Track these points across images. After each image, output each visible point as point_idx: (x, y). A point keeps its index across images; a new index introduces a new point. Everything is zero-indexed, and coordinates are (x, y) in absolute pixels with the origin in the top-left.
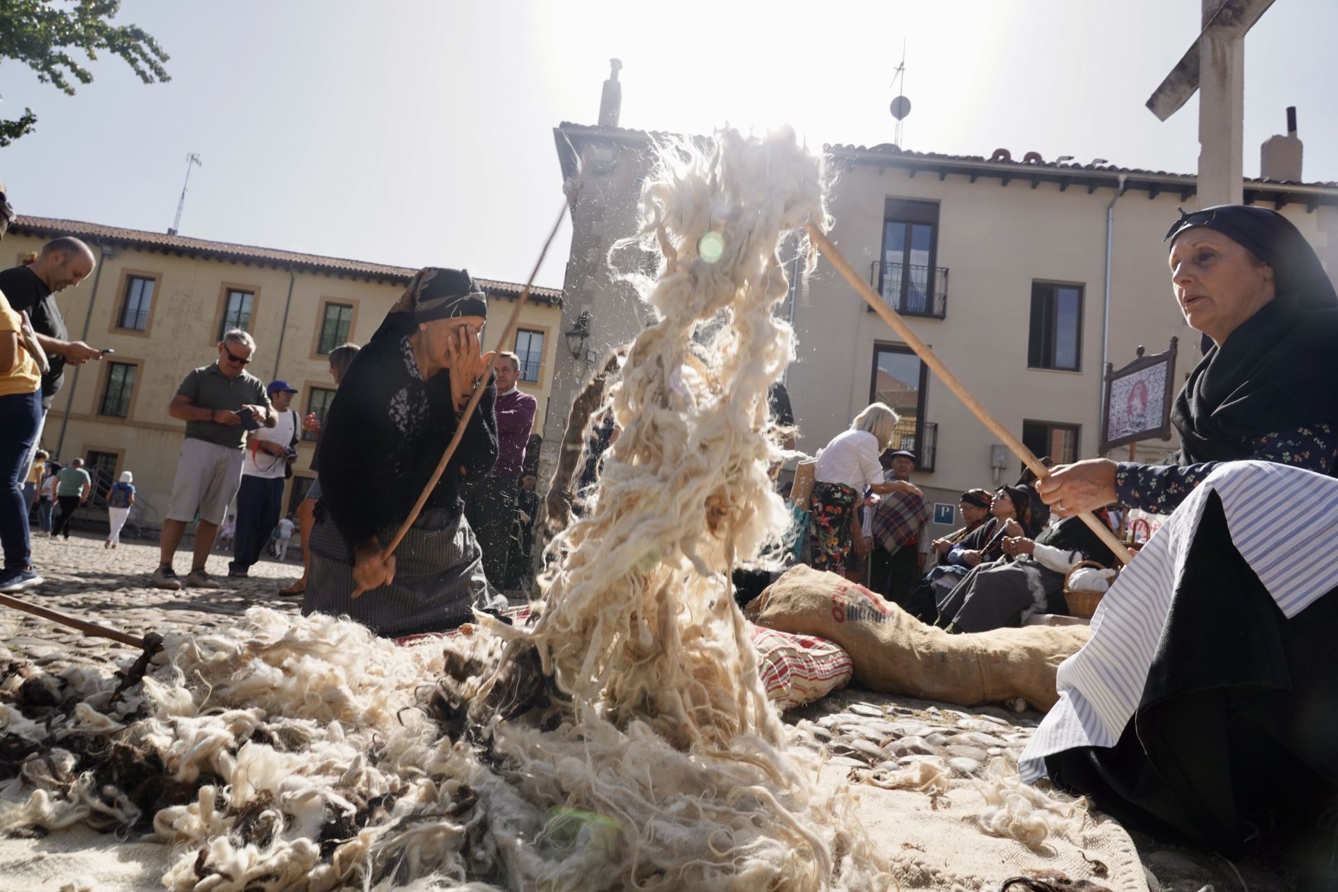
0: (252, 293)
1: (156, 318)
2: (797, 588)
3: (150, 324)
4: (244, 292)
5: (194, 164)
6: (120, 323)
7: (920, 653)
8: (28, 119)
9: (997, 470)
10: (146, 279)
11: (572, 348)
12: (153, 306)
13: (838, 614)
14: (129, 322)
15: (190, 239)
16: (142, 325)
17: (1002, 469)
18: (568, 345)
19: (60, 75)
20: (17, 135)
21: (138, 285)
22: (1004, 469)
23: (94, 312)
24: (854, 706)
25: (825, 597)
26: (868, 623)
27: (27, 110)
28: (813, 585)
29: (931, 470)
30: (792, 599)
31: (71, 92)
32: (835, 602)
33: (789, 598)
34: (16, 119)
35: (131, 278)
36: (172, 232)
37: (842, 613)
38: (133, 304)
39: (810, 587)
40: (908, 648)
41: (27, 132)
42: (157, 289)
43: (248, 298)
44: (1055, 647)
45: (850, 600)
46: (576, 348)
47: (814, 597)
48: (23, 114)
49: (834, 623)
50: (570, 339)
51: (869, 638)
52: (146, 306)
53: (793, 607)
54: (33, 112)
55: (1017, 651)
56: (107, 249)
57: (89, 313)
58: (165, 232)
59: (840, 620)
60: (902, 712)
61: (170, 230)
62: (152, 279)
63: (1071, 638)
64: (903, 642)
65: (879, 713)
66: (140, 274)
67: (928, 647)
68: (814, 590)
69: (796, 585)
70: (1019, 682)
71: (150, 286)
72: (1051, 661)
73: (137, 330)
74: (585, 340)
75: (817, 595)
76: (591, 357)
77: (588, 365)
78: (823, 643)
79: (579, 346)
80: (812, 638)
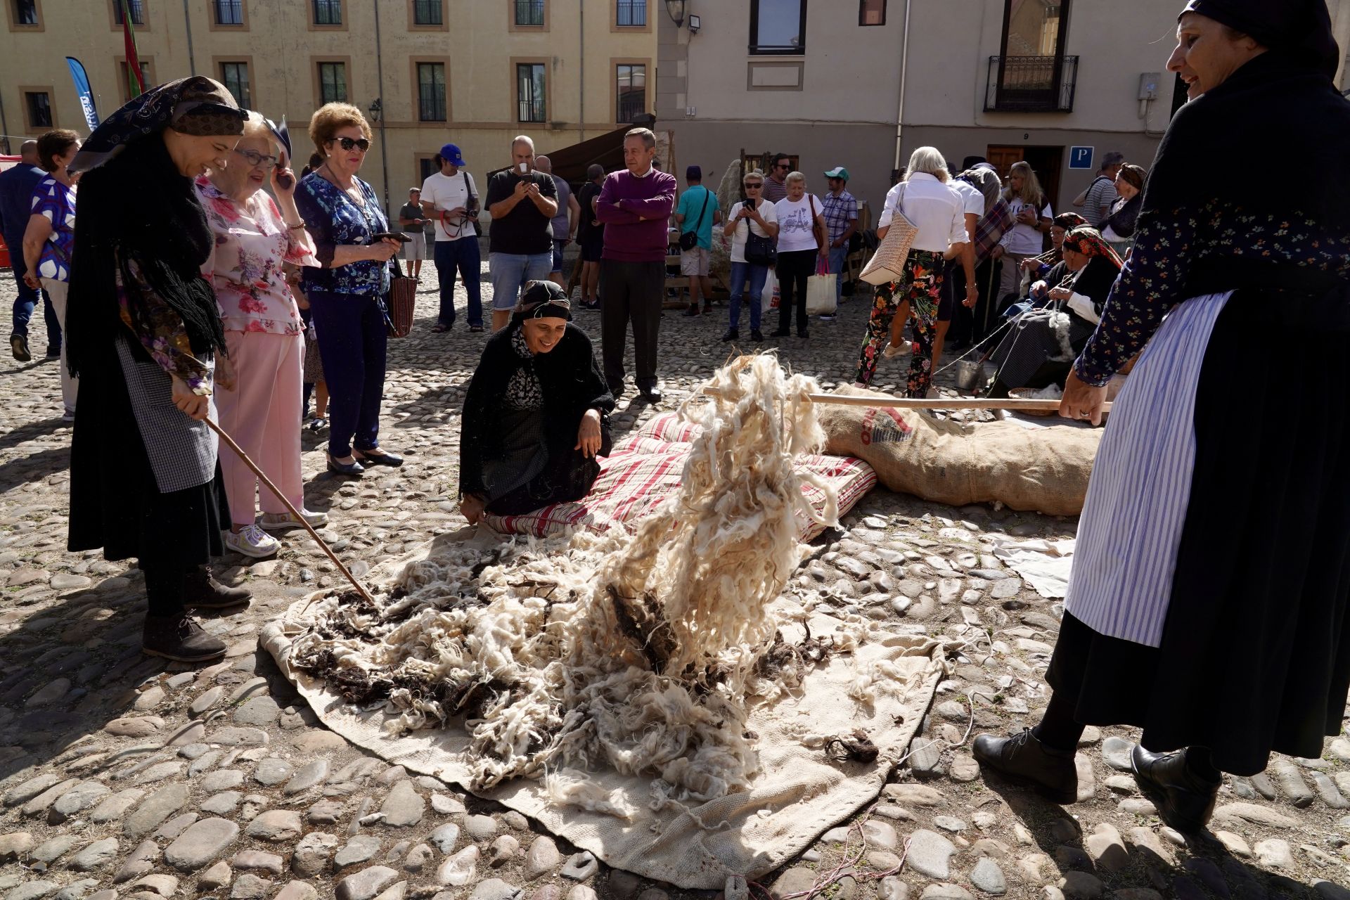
1: (250, 8)
2: (837, 413)
3: (246, 16)
6: (219, 20)
7: (927, 467)
9: (1144, 103)
11: (673, 14)
13: (866, 438)
14: (226, 17)
16: (239, 18)
17: (1150, 100)
18: (669, 11)
22: (1153, 100)
23: (190, 12)
24: (868, 520)
25: (856, 423)
26: (888, 443)
28: (849, 410)
29: (1069, 110)
30: (833, 423)
32: (864, 427)
33: (830, 421)
37: (869, 436)
39: (847, 412)
40: (916, 464)
44: (1031, 460)
45: (878, 423)
46: (678, 13)
47: (849, 421)
49: (862, 446)
51: (888, 456)
55: (1001, 465)
57: (186, 13)
59: (867, 443)
60: (902, 522)
63: (1048, 449)
64: (914, 461)
65: (884, 525)
67: (933, 462)
70: (997, 490)
72: (1025, 474)
75: (851, 419)
76: (695, 23)
77: (694, 31)
78: (851, 467)
79: (680, 10)
80: (843, 460)
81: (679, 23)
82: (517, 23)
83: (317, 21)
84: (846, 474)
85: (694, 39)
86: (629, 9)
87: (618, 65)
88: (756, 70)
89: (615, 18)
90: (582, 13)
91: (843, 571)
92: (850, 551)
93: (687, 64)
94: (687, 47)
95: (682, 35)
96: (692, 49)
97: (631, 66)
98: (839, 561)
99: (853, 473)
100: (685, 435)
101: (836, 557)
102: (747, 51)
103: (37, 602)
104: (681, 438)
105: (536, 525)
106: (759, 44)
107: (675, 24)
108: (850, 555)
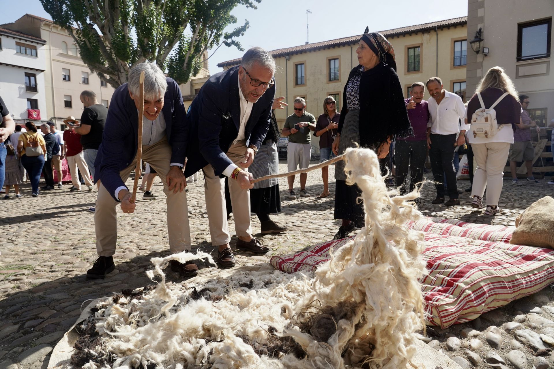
0: (338, 59)
1: (307, 78)
2: (537, 215)
3: (306, 81)
4: (335, 59)
5: (309, 13)
6: (297, 83)
8: (247, 23)
10: (301, 64)
11: (474, 49)
12: (305, 74)
14: (299, 82)
15: (313, 44)
16: (303, 82)
18: (472, 48)
19: (252, 3)
20: (245, 30)
21: (299, 67)
27: (246, 20)
28: (547, 213)
30: (533, 222)
31: (256, 8)
33: (531, 221)
34: (243, 25)
35: (297, 65)
36: (307, 43)
38: (299, 75)
39: (546, 215)
41: (248, 28)
42: (306, 67)
43: (337, 61)
46: (477, 48)
47: (546, 222)
48: (245, 22)
50: (473, 44)
52: (303, 75)
53: (532, 228)
54: (248, 20)
56: (287, 57)
57: (287, 82)
58: (305, 44)
61: (306, 42)
62: (303, 64)
66: (299, 63)
68: (547, 217)
69: (537, 212)
71: (303, 66)
73: (303, 84)
74: (482, 43)
75: (548, 221)
76: (486, 51)
77: (486, 55)
78: (546, 255)
79: (478, 47)
80: (540, 250)
81: (478, 52)
82: (408, 71)
83: (330, 80)
84: (540, 260)
85: (486, 58)
86: (459, 59)
87: (454, 83)
88: (520, 68)
89: (452, 63)
90: (437, 63)
91: (522, 342)
92: (534, 324)
93: (482, 71)
94: (482, 63)
95: (480, 58)
96: (484, 64)
97: (460, 83)
98: (519, 332)
99: (547, 260)
100: (426, 228)
101: (518, 328)
102: (515, 60)
103: (57, 271)
104: (424, 229)
105: (294, 267)
106: (523, 55)
107: (475, 53)
108: (534, 328)
